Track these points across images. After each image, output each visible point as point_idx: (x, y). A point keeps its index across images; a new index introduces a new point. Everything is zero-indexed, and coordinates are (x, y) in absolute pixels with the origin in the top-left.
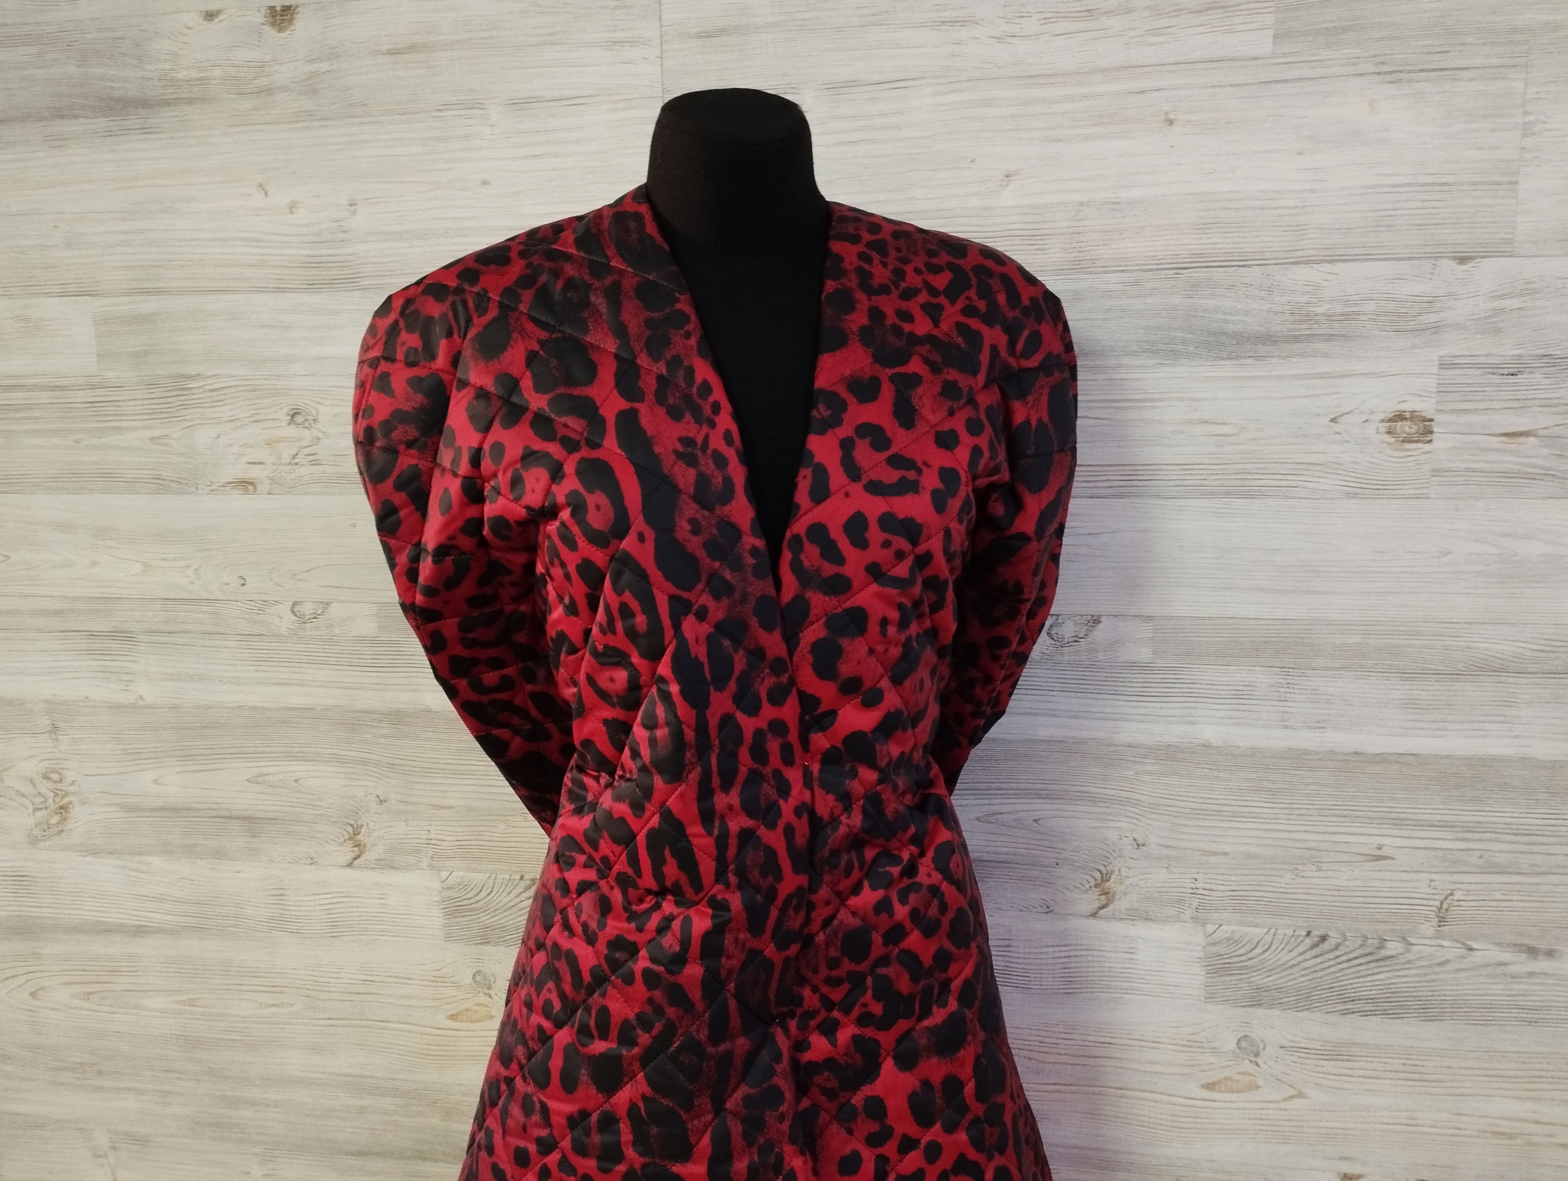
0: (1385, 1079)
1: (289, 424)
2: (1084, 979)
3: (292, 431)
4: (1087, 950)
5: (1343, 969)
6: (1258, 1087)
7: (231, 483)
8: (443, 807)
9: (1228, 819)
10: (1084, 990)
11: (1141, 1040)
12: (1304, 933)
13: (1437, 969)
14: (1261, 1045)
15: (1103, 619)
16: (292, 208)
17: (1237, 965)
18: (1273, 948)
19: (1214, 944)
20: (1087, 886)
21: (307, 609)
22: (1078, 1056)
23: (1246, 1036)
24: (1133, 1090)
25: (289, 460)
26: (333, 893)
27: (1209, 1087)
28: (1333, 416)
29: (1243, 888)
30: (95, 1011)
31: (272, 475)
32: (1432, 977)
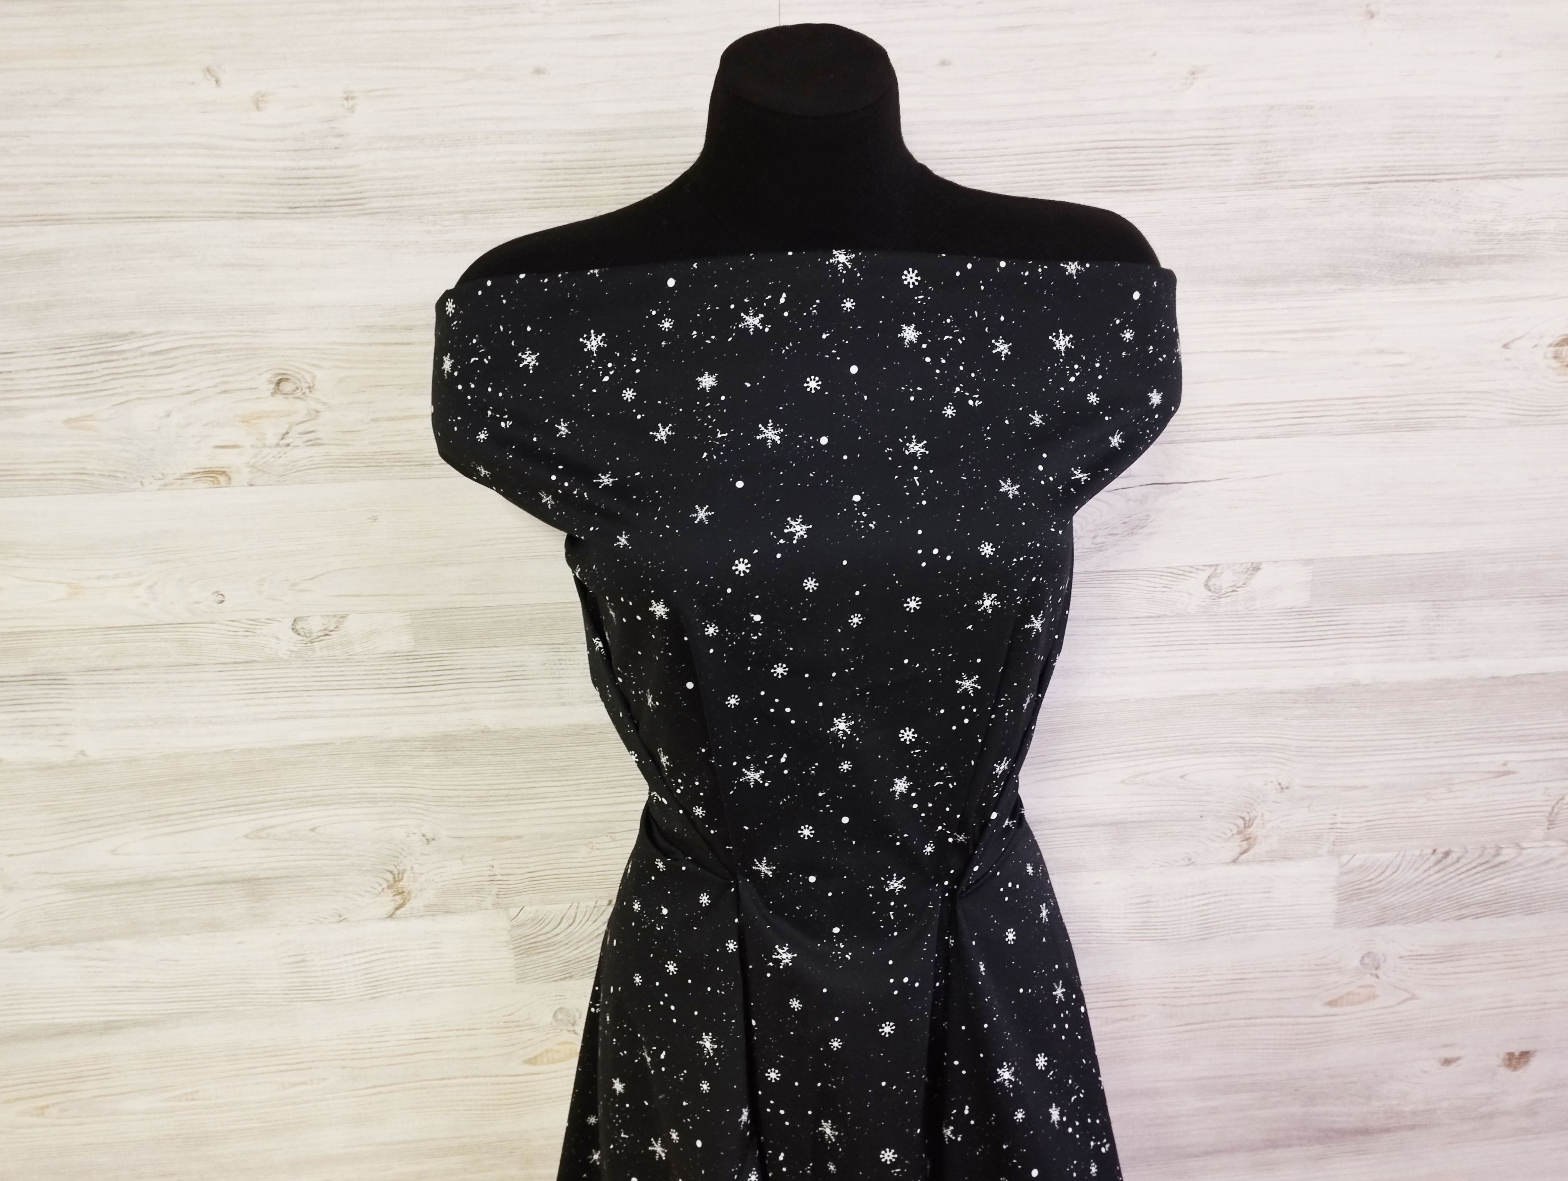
0: (1488, 971)
1: (273, 394)
2: (1221, 923)
3: (278, 403)
4: (1226, 895)
5: (1461, 880)
6: (1375, 997)
7: (193, 474)
8: (509, 838)
9: (1370, 753)
10: (1220, 934)
11: (1272, 972)
12: (1430, 851)
13: (1542, 868)
14: (1382, 958)
15: (1263, 566)
16: (259, 102)
17: (1368, 889)
18: (1401, 868)
19: (1347, 873)
20: (1230, 835)
21: (315, 625)
22: (1210, 995)
23: (1369, 953)
24: (1261, 1018)
25: (276, 441)
26: (369, 950)
27: (1332, 1003)
28: (1505, 342)
29: (1378, 817)
30: (54, 1125)
31: (252, 461)
32: (1538, 875)
